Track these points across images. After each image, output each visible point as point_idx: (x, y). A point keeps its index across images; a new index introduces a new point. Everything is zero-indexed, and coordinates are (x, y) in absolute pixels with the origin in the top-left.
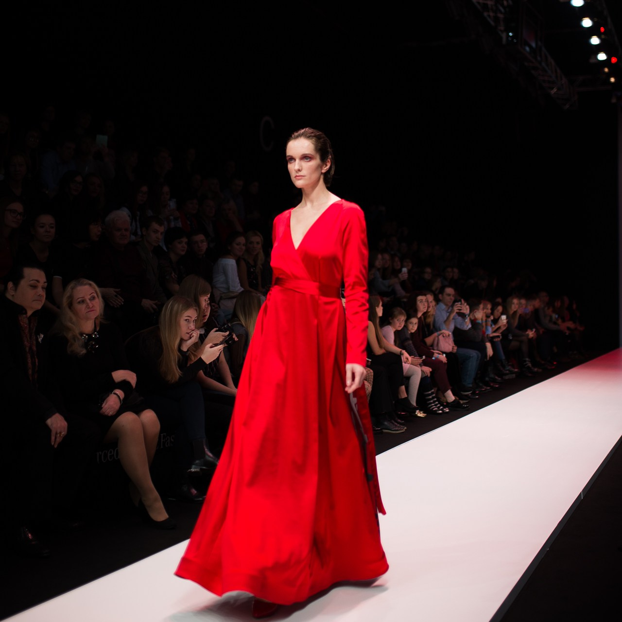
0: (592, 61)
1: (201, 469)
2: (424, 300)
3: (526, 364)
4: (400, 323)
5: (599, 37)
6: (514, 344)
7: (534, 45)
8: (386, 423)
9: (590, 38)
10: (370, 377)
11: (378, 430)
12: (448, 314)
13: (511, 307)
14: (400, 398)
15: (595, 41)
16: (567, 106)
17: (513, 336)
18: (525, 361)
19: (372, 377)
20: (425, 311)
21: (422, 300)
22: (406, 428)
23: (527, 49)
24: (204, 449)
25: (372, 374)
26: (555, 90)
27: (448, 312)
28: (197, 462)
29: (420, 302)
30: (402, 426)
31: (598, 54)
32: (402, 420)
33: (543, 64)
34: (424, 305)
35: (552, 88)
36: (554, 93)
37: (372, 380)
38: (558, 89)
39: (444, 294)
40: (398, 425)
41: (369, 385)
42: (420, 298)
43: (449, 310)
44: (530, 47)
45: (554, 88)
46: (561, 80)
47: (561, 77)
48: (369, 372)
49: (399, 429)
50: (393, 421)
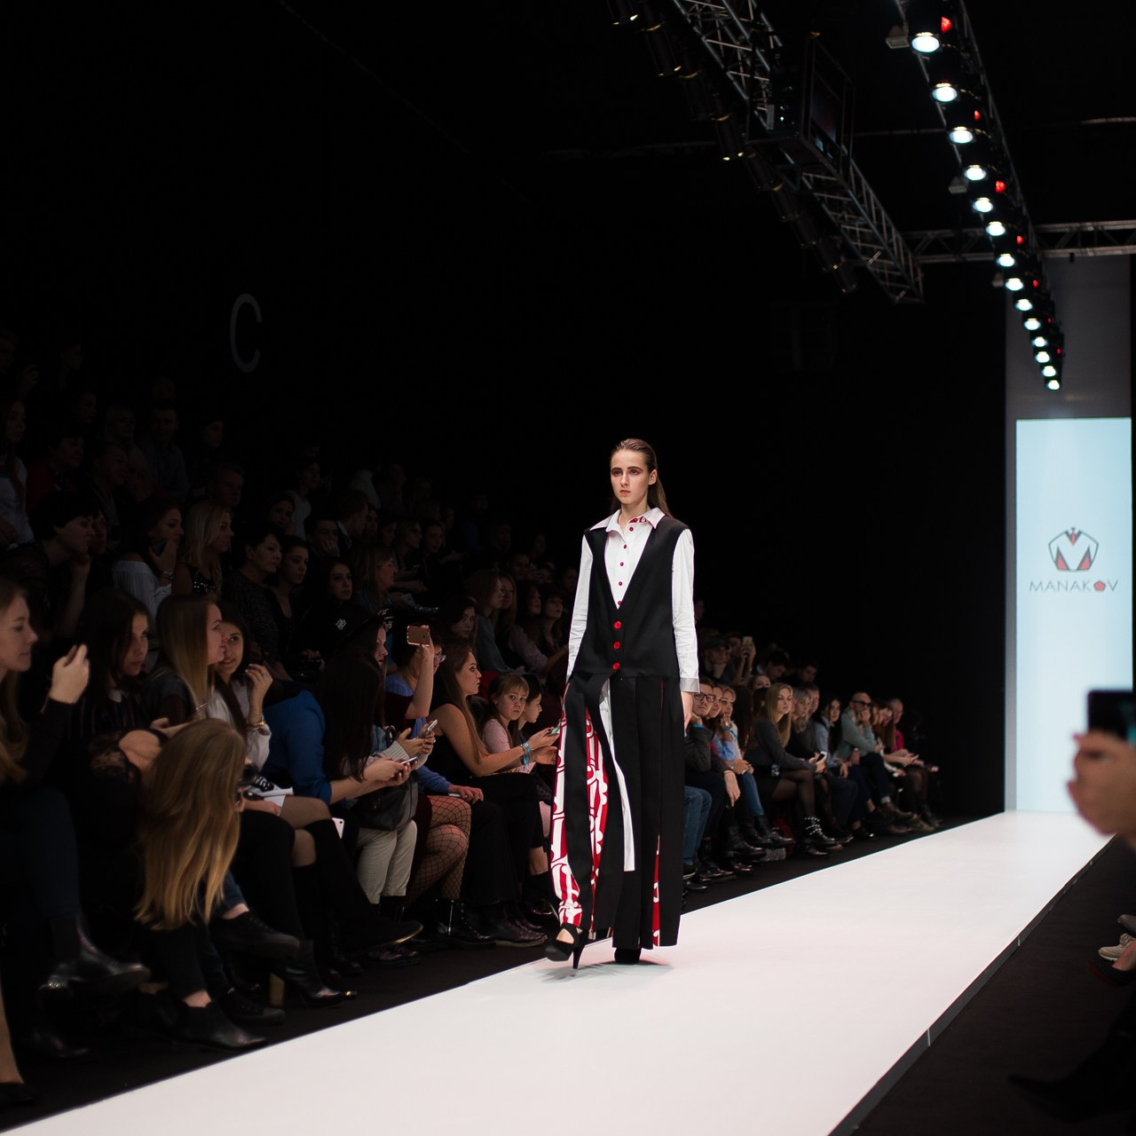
1: (71, 983)
3: (812, 829)
4: (516, 705)
6: (785, 786)
7: (832, 137)
8: (502, 926)
10: (464, 818)
11: (484, 940)
13: (775, 706)
14: (533, 873)
15: (961, 136)
17: (780, 770)
18: (809, 823)
19: (469, 819)
22: (546, 937)
23: (820, 144)
24: (78, 938)
25: (469, 811)
26: (877, 257)
28: (62, 966)
30: (537, 934)
32: (536, 924)
33: (852, 196)
37: (469, 825)
40: (530, 932)
41: (463, 834)
44: (826, 139)
46: (890, 237)
47: (889, 230)
48: (461, 807)
49: (532, 938)
50: (518, 923)
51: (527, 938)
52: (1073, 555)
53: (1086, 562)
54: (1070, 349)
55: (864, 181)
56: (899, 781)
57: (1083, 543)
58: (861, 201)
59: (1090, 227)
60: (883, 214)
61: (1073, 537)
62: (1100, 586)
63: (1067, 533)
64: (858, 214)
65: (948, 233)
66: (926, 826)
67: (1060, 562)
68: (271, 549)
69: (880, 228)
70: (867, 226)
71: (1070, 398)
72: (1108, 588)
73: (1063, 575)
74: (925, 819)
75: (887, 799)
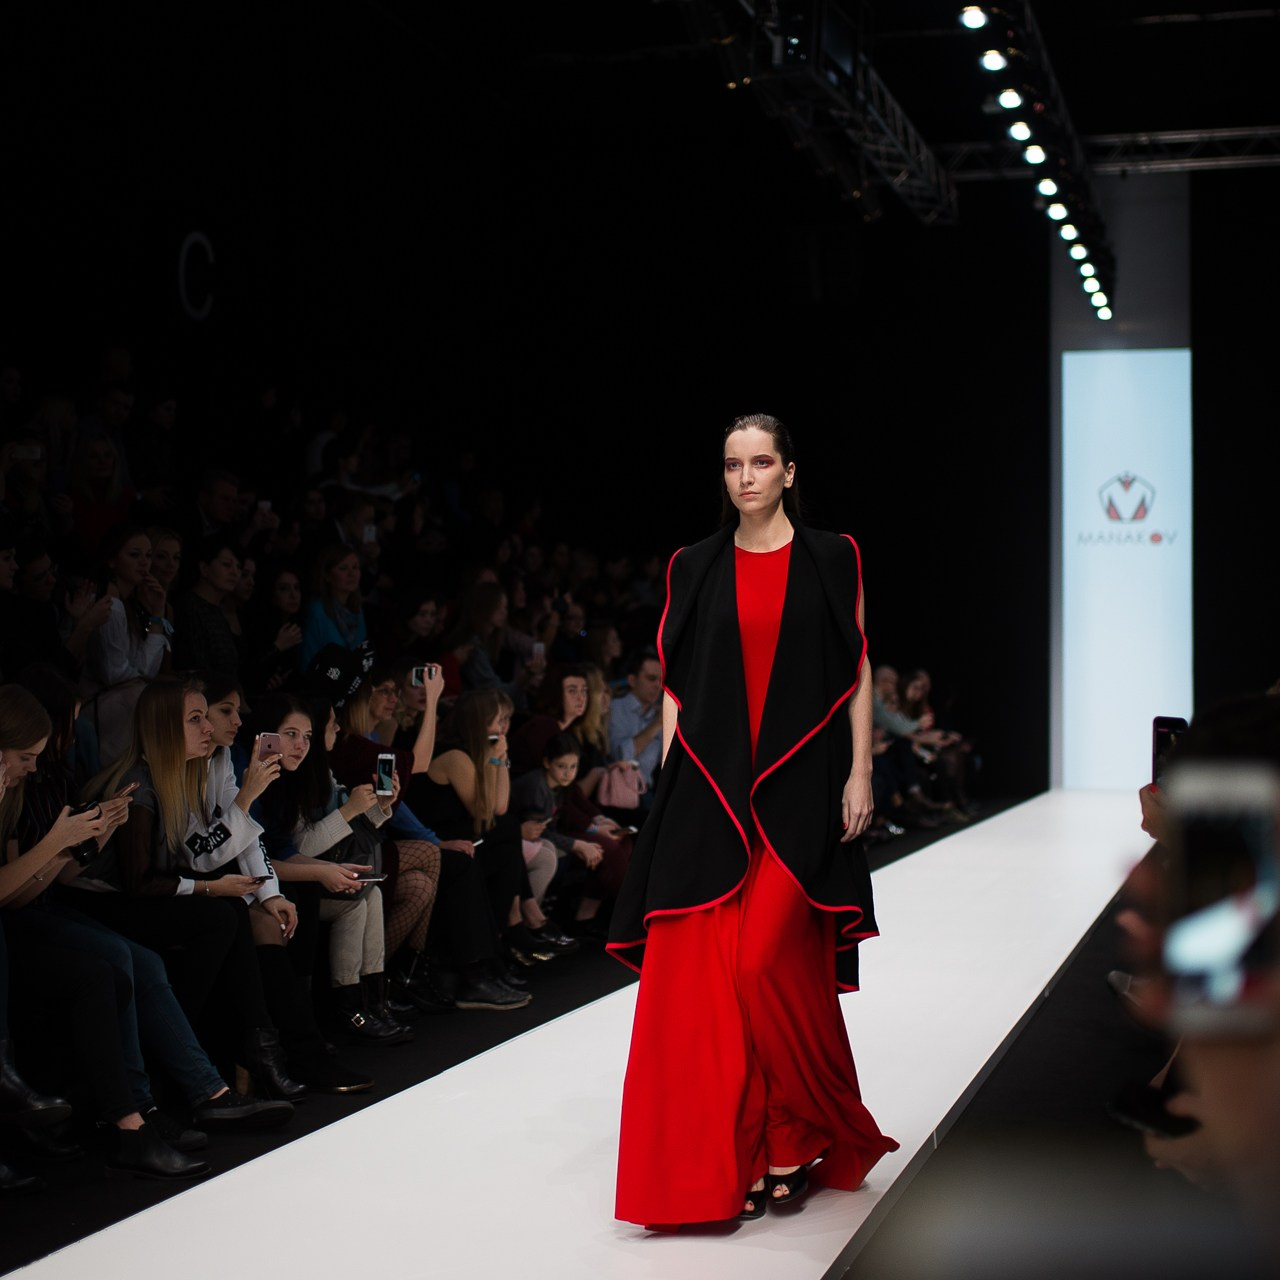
0: (988, 109)
2: (580, 688)
5: (1003, 52)
7: (848, 68)
8: (482, 986)
9: (982, 54)
12: (644, 726)
15: (993, 61)
16: (932, 217)
19: (438, 863)
20: (580, 714)
21: (575, 687)
22: (530, 997)
23: (833, 77)
26: (903, 177)
27: (646, 720)
29: (571, 691)
30: (521, 993)
31: (999, 92)
33: (875, 114)
34: (579, 699)
35: (896, 173)
36: (901, 185)
37: (438, 870)
38: (912, 175)
39: (642, 675)
40: (513, 991)
41: (430, 881)
42: (570, 681)
43: (649, 715)
44: (840, 72)
45: (900, 173)
46: (918, 153)
47: (917, 146)
48: (429, 852)
49: (515, 999)
50: (500, 982)
51: (509, 999)
52: (1127, 504)
53: (1141, 511)
54: (1123, 275)
55: (889, 97)
56: (931, 767)
57: (1137, 491)
58: (884, 116)
59: (1143, 138)
60: (911, 130)
61: (1127, 483)
62: (1156, 538)
63: (1120, 480)
64: (882, 132)
65: (986, 146)
66: (960, 817)
67: (1112, 512)
68: (227, 565)
69: (906, 145)
70: (893, 146)
71: (1123, 327)
72: (1165, 542)
73: (1115, 526)
74: (960, 807)
75: (915, 789)
